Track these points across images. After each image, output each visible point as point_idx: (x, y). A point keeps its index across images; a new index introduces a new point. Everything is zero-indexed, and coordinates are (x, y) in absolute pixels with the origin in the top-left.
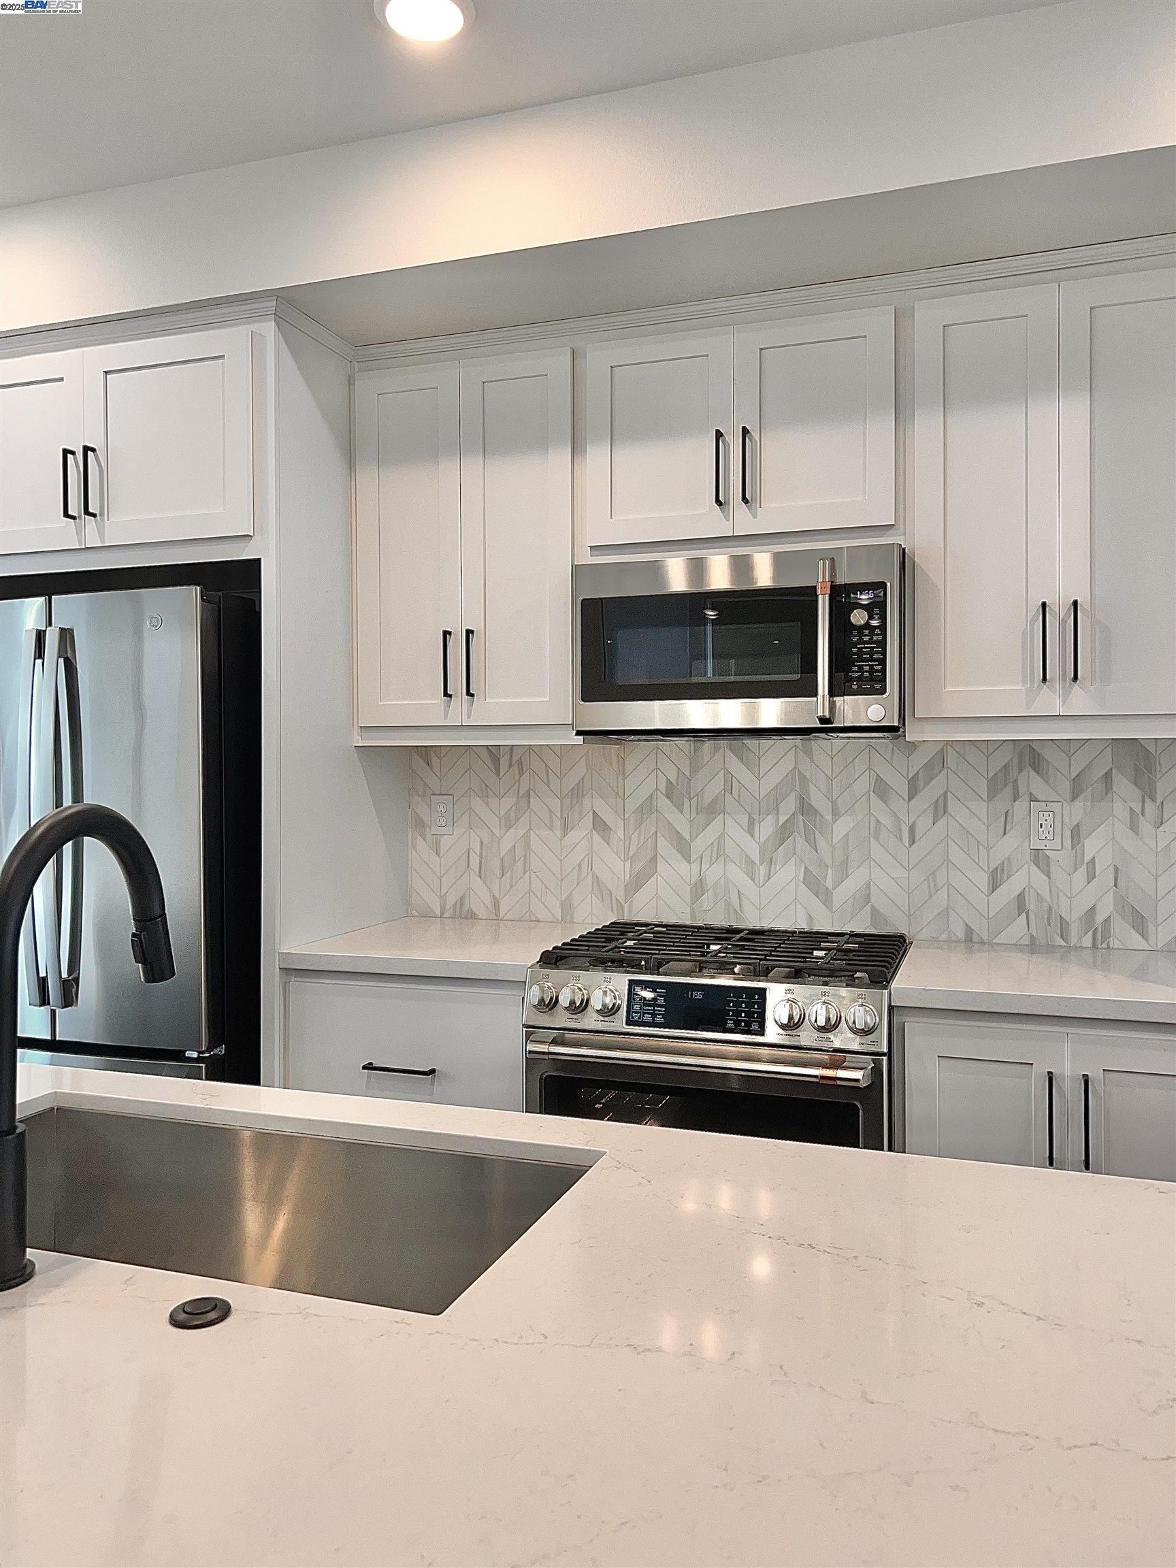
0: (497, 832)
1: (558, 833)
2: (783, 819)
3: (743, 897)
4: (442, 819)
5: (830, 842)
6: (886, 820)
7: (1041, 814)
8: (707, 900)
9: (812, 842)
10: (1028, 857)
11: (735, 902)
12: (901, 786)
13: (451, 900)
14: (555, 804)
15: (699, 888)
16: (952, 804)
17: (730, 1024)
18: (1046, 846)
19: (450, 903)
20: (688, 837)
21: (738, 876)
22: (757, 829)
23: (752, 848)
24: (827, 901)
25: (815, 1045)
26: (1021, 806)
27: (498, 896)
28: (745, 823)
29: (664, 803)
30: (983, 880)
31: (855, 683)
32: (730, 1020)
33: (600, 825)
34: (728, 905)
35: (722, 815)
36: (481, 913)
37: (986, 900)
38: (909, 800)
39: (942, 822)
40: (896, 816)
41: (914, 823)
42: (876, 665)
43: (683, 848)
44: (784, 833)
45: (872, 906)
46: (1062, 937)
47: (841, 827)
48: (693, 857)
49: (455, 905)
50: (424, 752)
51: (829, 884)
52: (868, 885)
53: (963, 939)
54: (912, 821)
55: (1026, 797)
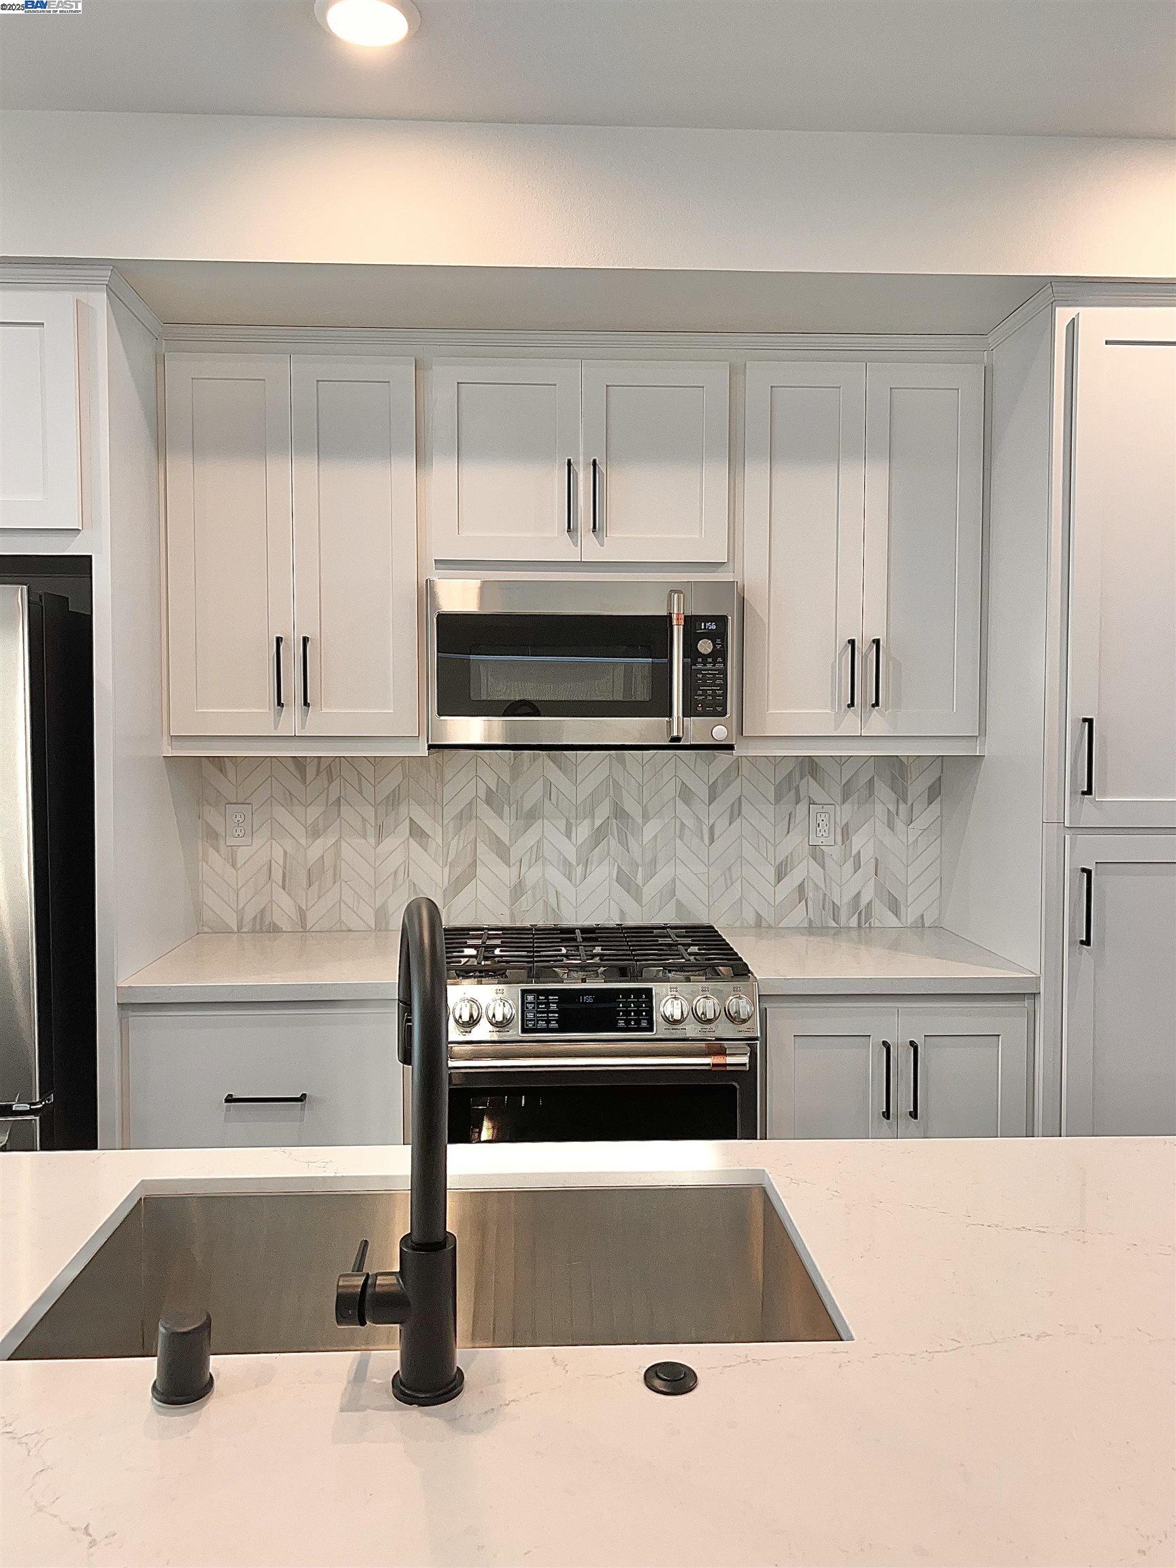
0: (303, 841)
1: (372, 840)
2: (598, 823)
3: (559, 896)
4: (239, 830)
5: (640, 843)
6: (690, 822)
7: (819, 814)
8: (525, 901)
9: (624, 842)
10: (807, 851)
11: (553, 901)
12: (704, 793)
13: (249, 915)
14: (369, 812)
15: (518, 890)
16: (745, 807)
17: (621, 1024)
18: (822, 842)
19: (249, 916)
20: (507, 843)
21: (555, 876)
22: (573, 835)
23: (570, 851)
24: (638, 898)
25: (699, 1036)
26: (802, 808)
27: (304, 908)
28: (563, 829)
29: (483, 810)
30: (770, 873)
31: (700, 705)
32: (621, 1020)
33: (417, 832)
34: (546, 903)
35: (540, 820)
36: (285, 925)
37: (773, 891)
38: (709, 804)
39: (737, 823)
40: (698, 818)
41: (713, 825)
42: (718, 690)
43: (503, 852)
44: (598, 836)
45: (677, 900)
46: (834, 920)
47: (651, 829)
48: (512, 861)
49: (255, 918)
50: (218, 762)
51: (640, 881)
52: (674, 881)
53: (754, 925)
54: (711, 823)
55: (806, 801)
